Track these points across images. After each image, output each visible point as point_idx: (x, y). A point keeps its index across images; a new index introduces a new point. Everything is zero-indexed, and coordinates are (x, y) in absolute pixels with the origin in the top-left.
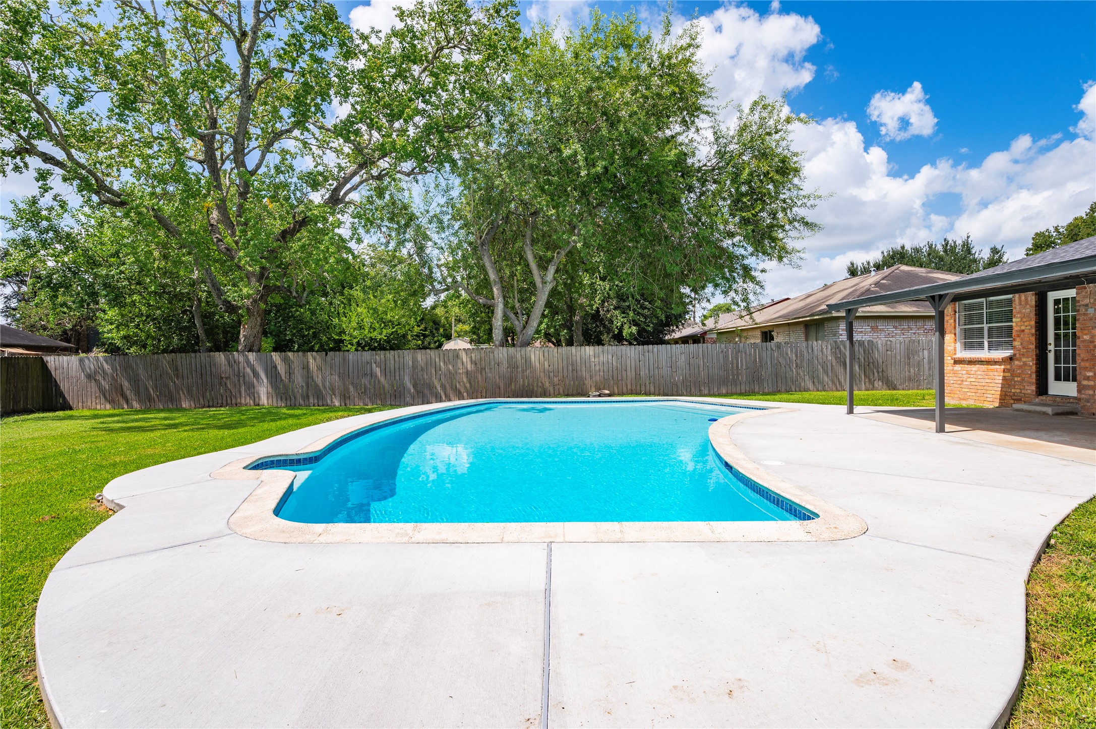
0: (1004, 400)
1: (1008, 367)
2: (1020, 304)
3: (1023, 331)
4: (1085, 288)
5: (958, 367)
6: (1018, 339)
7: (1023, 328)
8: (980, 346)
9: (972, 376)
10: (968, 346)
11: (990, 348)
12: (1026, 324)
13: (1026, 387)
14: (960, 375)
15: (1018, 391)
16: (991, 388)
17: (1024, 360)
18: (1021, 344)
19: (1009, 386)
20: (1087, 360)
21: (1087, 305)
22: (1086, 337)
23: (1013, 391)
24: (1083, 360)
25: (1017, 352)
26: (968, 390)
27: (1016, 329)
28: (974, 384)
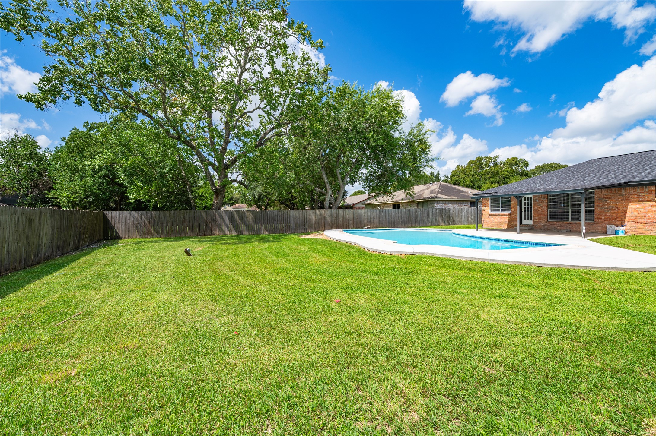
1: (510, 216)
6: (513, 208)
8: (498, 210)
9: (496, 219)
10: (492, 210)
11: (502, 210)
12: (515, 204)
14: (491, 219)
17: (515, 214)
20: (536, 214)
21: (536, 199)
22: (536, 208)
23: (511, 224)
24: (533, 214)
25: (513, 212)
26: (494, 224)
27: (512, 205)
28: (496, 222)
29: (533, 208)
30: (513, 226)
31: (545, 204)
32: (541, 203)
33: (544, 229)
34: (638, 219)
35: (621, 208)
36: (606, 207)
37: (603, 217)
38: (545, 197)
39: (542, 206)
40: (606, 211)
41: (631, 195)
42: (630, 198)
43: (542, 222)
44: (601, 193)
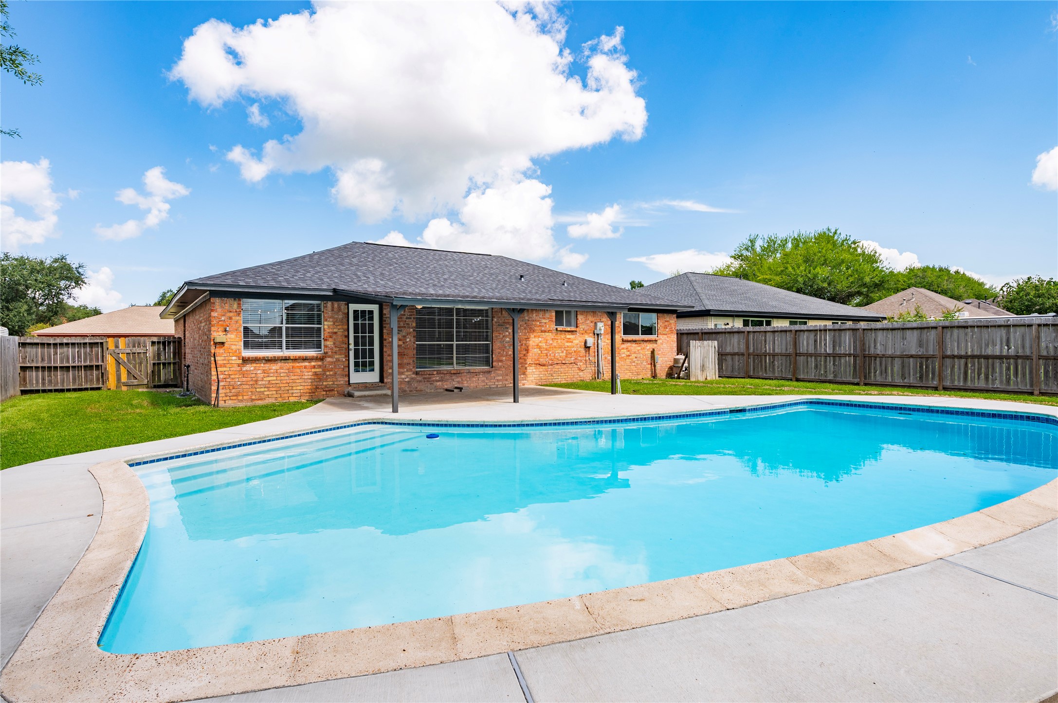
0: (314, 393)
2: (333, 310)
3: (336, 333)
5: (249, 367)
6: (330, 339)
7: (335, 330)
8: (275, 345)
9: (272, 375)
12: (338, 327)
13: (339, 379)
14: (253, 376)
15: (331, 383)
16: (299, 384)
17: (337, 357)
18: (334, 344)
19: (319, 380)
23: (324, 383)
24: (389, 355)
25: (330, 350)
26: (266, 389)
27: (328, 331)
28: (274, 382)
29: (386, 340)
30: (333, 390)
31: (411, 330)
32: (403, 327)
33: (411, 391)
34: (541, 360)
35: (524, 342)
36: (508, 339)
37: (504, 358)
38: (411, 315)
39: (406, 335)
40: (508, 347)
41: (533, 321)
42: (532, 327)
43: (406, 373)
44: (502, 314)
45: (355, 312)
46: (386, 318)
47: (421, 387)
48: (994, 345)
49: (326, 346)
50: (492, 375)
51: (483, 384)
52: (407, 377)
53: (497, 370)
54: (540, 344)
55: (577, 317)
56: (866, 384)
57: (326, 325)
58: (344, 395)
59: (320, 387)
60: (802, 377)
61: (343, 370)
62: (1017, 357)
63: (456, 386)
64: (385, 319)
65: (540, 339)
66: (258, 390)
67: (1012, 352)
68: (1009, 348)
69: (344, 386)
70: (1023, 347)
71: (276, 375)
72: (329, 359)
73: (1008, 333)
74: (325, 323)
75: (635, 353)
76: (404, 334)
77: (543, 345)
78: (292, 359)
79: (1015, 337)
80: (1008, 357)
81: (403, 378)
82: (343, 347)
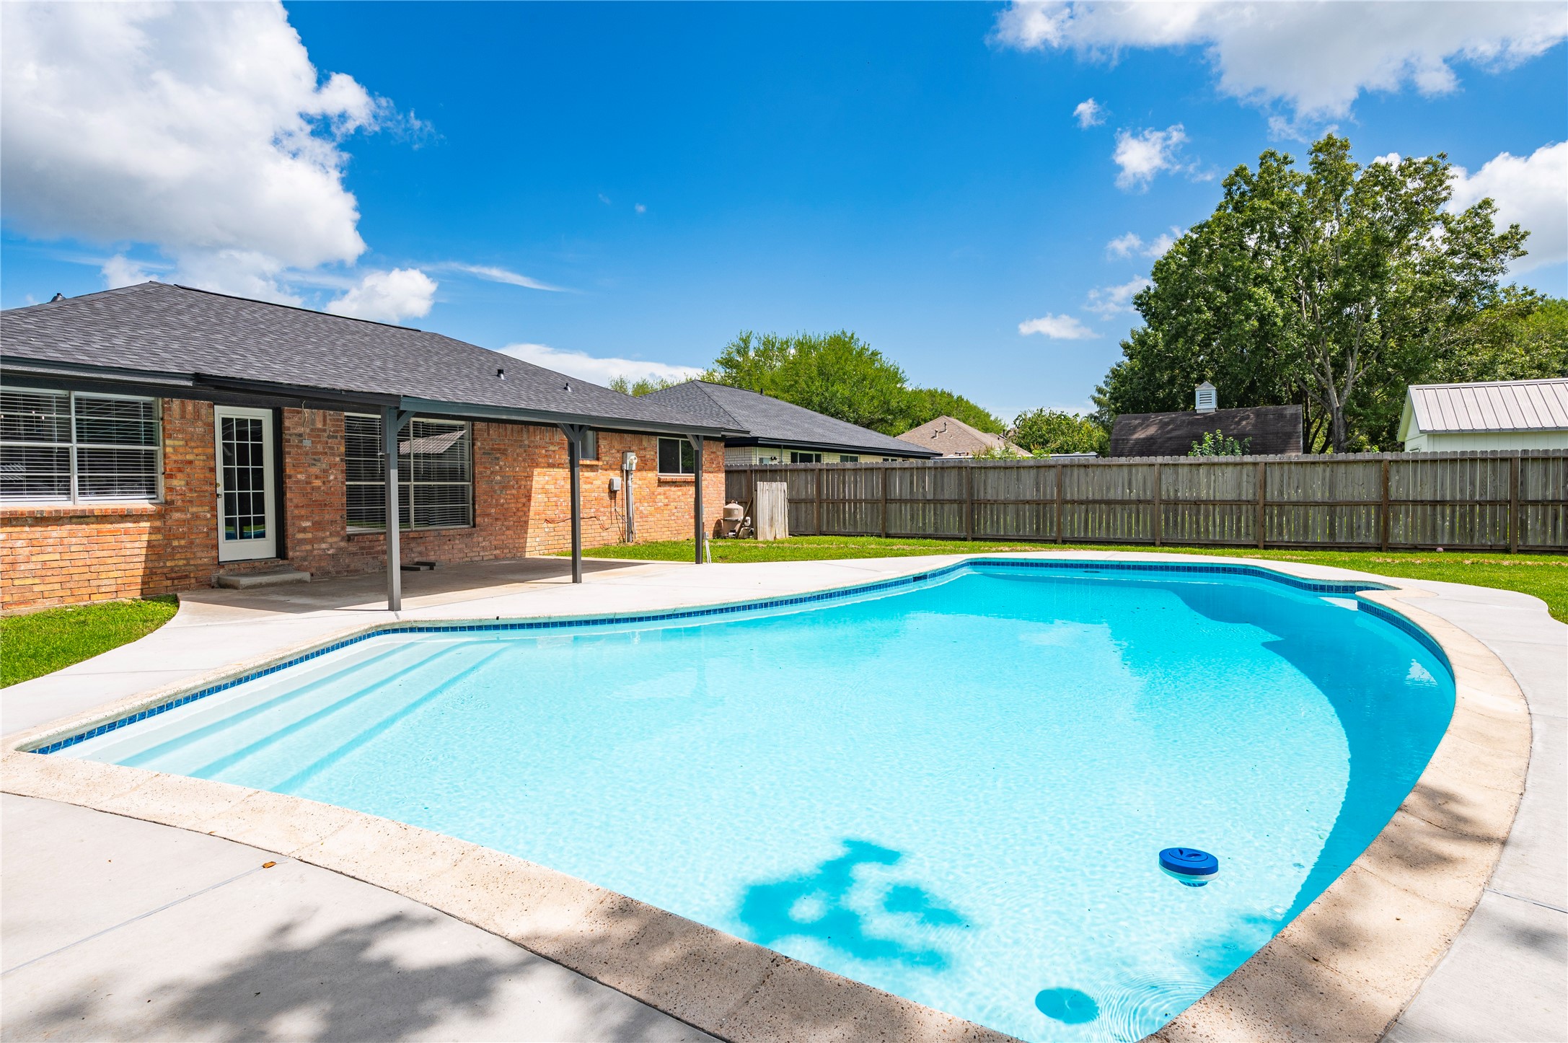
0: (146, 584)
1: (158, 524)
2: (183, 417)
3: (190, 462)
4: (298, 412)
6: (179, 475)
7: (189, 457)
9: (50, 549)
12: (196, 451)
13: (199, 554)
15: (181, 563)
16: (114, 567)
17: (194, 509)
18: (187, 484)
19: (159, 557)
20: (303, 506)
21: (300, 435)
22: (301, 477)
23: (169, 564)
24: (297, 507)
25: (178, 497)
26: (37, 581)
27: (174, 458)
28: (55, 564)
29: (290, 477)
30: (186, 577)
31: (338, 459)
32: (321, 453)
33: (338, 572)
34: (548, 512)
35: (523, 483)
36: (498, 478)
37: (493, 511)
38: (337, 431)
39: (328, 468)
40: (498, 492)
41: (536, 447)
42: (535, 457)
43: (330, 540)
44: (488, 434)
45: (226, 422)
46: (290, 435)
47: (356, 564)
48: (1116, 489)
49: (170, 489)
50: (475, 540)
51: (461, 555)
52: (331, 547)
53: (481, 530)
54: (547, 487)
55: (597, 442)
56: (974, 539)
57: (170, 446)
58: (209, 585)
59: (159, 571)
60: (892, 531)
61: (208, 536)
62: (1139, 502)
63: (416, 560)
64: (288, 437)
65: (547, 478)
66: (17, 582)
67: (1134, 496)
68: (1131, 492)
69: (211, 567)
70: (1145, 491)
71: (60, 549)
72: (177, 515)
73: (1130, 473)
74: (168, 442)
75: (674, 500)
76: (324, 466)
77: (551, 487)
78: (97, 516)
79: (1137, 480)
80: (1129, 502)
81: (324, 549)
82: (207, 491)
